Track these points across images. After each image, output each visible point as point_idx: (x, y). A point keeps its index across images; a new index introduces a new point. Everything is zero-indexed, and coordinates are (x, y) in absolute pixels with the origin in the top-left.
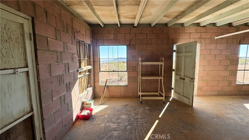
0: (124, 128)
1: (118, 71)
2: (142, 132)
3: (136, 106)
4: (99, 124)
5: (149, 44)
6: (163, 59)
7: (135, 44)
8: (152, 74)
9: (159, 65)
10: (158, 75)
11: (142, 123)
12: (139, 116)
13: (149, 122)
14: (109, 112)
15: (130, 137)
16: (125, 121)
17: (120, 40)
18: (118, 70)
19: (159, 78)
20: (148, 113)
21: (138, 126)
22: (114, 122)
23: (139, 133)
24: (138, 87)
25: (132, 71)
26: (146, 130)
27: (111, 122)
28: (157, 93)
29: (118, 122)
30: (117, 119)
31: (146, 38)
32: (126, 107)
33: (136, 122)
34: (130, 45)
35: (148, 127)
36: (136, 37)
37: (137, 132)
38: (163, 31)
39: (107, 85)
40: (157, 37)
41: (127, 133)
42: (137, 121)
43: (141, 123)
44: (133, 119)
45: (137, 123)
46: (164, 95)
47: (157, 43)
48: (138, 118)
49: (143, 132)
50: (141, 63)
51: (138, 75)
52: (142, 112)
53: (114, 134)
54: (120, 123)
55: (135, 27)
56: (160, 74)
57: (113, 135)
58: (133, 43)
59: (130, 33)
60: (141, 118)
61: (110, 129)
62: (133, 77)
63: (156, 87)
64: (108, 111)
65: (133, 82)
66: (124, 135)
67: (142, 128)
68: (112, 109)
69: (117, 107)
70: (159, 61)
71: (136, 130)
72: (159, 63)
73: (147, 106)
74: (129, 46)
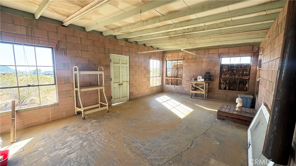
0: (81, 146)
1: (38, 86)
2: (101, 140)
3: (79, 124)
4: (36, 161)
5: (84, 51)
6: (103, 68)
7: (65, 48)
8: (91, 85)
9: (97, 75)
10: (97, 85)
11: (98, 134)
12: (90, 130)
13: (104, 130)
14: (42, 143)
15: (92, 149)
16: (76, 141)
17: (39, 38)
18: (38, 84)
19: (99, 88)
20: (98, 124)
21: (95, 137)
22: (61, 148)
23: (99, 142)
24: (74, 102)
25: (64, 83)
26: (104, 137)
27: (56, 150)
28: (99, 105)
29: (67, 146)
30: (63, 144)
31: (81, 43)
32: (67, 129)
33: (90, 137)
34: (59, 49)
35: (105, 135)
36: (66, 39)
37: (97, 143)
38: (99, 39)
39: (16, 110)
40: (94, 45)
41: (87, 148)
42: (91, 135)
43: (96, 134)
44: (85, 136)
45: (92, 137)
46: (107, 105)
47: (94, 51)
48: (91, 132)
49: (103, 139)
50: (79, 73)
51: (73, 88)
52: (90, 126)
53: (72, 157)
54: (70, 145)
55: (64, 26)
56: (99, 85)
57: (70, 158)
58: (62, 46)
59: (57, 32)
60: (93, 131)
61: (61, 156)
62: (66, 91)
63: (96, 99)
64: (39, 143)
65: (66, 97)
66: (85, 152)
67: (100, 137)
68: (44, 139)
69: (52, 134)
70: (97, 70)
71: (95, 142)
72: (98, 73)
73: (93, 120)
74: (57, 50)
